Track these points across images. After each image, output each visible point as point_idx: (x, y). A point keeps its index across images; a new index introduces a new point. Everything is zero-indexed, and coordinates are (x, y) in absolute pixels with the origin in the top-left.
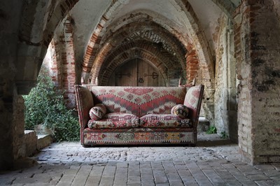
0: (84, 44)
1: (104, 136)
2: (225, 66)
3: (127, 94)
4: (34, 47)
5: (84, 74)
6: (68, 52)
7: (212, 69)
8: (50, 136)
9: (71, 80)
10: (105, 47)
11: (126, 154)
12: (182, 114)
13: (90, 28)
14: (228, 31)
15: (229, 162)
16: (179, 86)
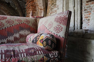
7: (45, 11)
12: (51, 46)
16: (31, 17)
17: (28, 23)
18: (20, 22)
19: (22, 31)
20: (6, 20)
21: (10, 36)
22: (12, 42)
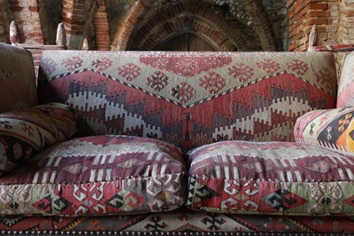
10: (133, 9)
16: (311, 49)
17: (302, 71)
18: (272, 70)
19: (281, 101)
20: (230, 66)
21: (243, 119)
22: (249, 137)
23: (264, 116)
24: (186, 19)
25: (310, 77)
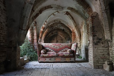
0: (39, 30)
1: (46, 59)
2: (84, 37)
3: (53, 46)
4: (24, 31)
5: (39, 39)
6: (34, 32)
7: (80, 38)
8: (28, 59)
9: (35, 41)
10: (46, 31)
11: (53, 65)
12: (71, 52)
13: (41, 25)
14: (85, 26)
15: (86, 68)
16: (70, 43)
18: (65, 45)
20: (61, 45)
23: (64, 50)
24: (56, 32)
25: (69, 46)
